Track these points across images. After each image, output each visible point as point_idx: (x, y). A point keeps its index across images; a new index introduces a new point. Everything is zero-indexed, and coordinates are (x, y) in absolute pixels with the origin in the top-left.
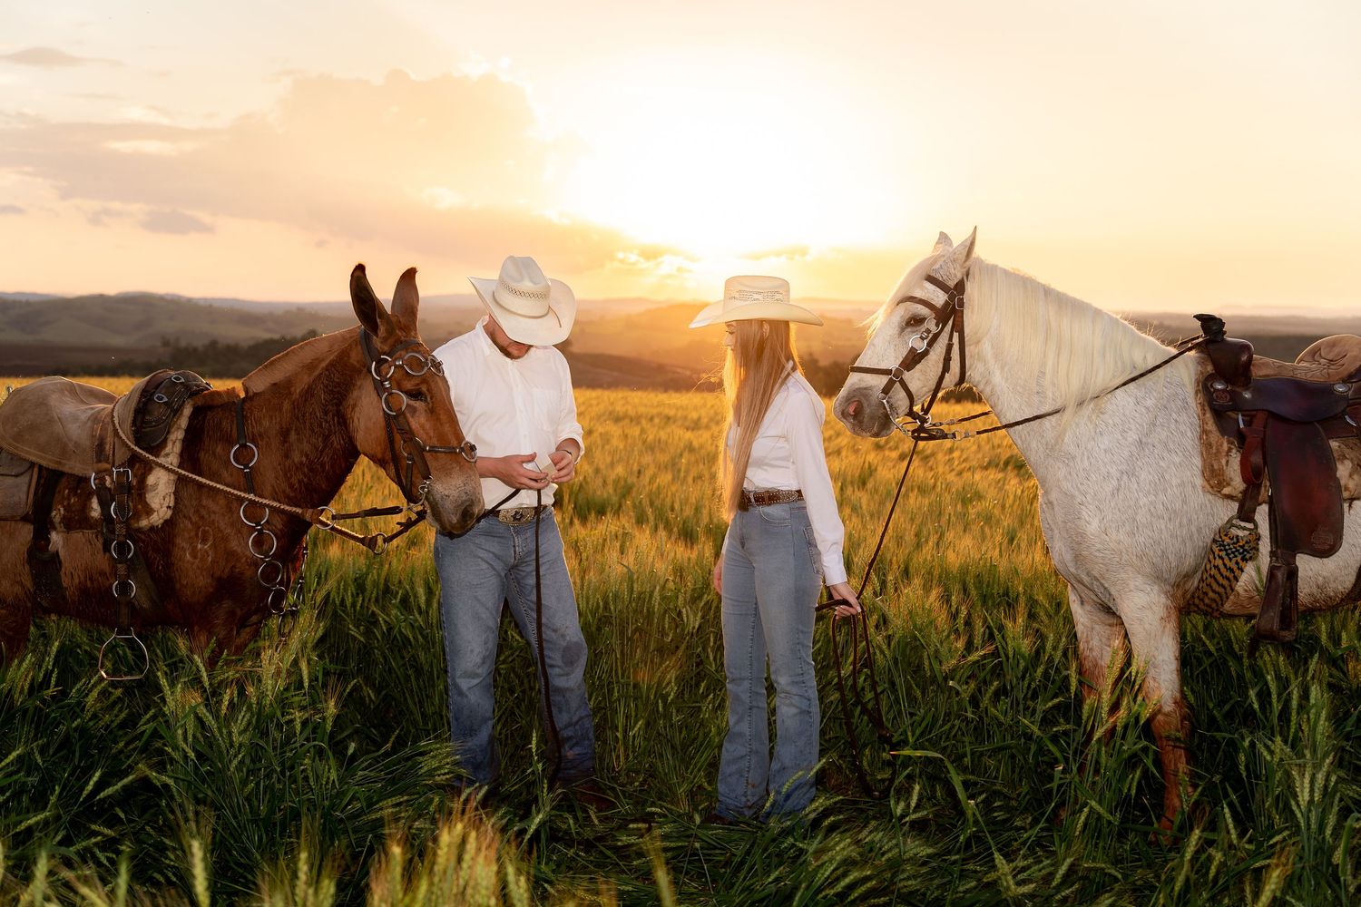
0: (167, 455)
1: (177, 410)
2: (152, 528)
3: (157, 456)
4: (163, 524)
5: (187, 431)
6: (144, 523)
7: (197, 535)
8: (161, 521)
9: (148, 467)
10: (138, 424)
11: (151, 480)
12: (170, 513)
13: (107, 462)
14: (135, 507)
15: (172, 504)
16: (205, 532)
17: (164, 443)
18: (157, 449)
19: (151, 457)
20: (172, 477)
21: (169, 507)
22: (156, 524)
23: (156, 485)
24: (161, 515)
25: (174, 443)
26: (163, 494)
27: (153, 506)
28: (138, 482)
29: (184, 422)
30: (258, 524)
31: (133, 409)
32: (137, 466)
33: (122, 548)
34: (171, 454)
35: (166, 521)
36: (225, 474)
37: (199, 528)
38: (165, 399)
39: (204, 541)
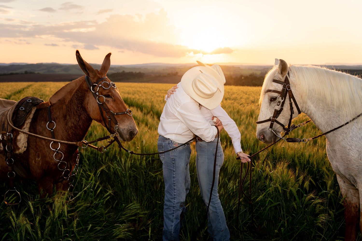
0: (24, 128)
1: (28, 112)
2: (20, 154)
3: (21, 129)
4: (24, 153)
5: (32, 119)
6: (17, 152)
7: (36, 155)
8: (23, 152)
9: (18, 133)
10: (14, 118)
11: (19, 138)
12: (25, 149)
13: (6, 131)
14: (14, 147)
15: (26, 146)
16: (38, 154)
17: (23, 125)
18: (21, 127)
19: (19, 129)
20: (26, 136)
21: (25, 147)
22: (21, 153)
23: (20, 139)
24: (22, 150)
25: (27, 124)
26: (23, 142)
27: (19, 147)
28: (14, 138)
29: (31, 116)
30: (56, 149)
31: (12, 113)
32: (14, 132)
33: (10, 161)
34: (26, 128)
35: (25, 152)
36: (45, 133)
37: (37, 152)
38: (24, 109)
39: (38, 157)
